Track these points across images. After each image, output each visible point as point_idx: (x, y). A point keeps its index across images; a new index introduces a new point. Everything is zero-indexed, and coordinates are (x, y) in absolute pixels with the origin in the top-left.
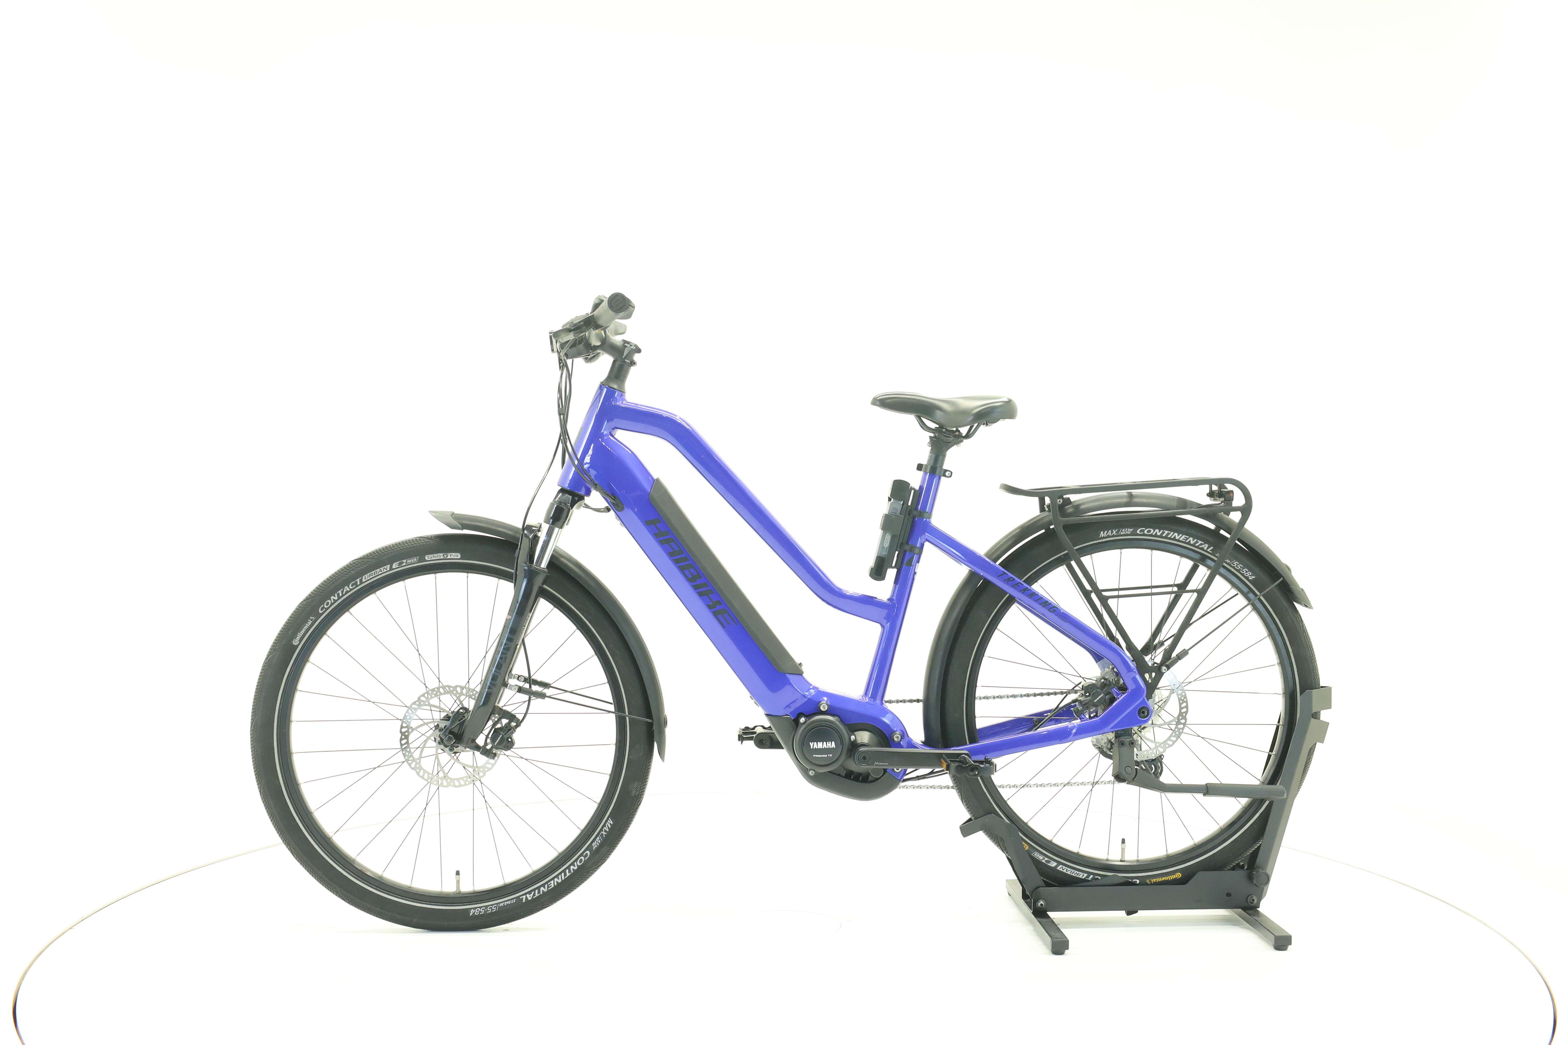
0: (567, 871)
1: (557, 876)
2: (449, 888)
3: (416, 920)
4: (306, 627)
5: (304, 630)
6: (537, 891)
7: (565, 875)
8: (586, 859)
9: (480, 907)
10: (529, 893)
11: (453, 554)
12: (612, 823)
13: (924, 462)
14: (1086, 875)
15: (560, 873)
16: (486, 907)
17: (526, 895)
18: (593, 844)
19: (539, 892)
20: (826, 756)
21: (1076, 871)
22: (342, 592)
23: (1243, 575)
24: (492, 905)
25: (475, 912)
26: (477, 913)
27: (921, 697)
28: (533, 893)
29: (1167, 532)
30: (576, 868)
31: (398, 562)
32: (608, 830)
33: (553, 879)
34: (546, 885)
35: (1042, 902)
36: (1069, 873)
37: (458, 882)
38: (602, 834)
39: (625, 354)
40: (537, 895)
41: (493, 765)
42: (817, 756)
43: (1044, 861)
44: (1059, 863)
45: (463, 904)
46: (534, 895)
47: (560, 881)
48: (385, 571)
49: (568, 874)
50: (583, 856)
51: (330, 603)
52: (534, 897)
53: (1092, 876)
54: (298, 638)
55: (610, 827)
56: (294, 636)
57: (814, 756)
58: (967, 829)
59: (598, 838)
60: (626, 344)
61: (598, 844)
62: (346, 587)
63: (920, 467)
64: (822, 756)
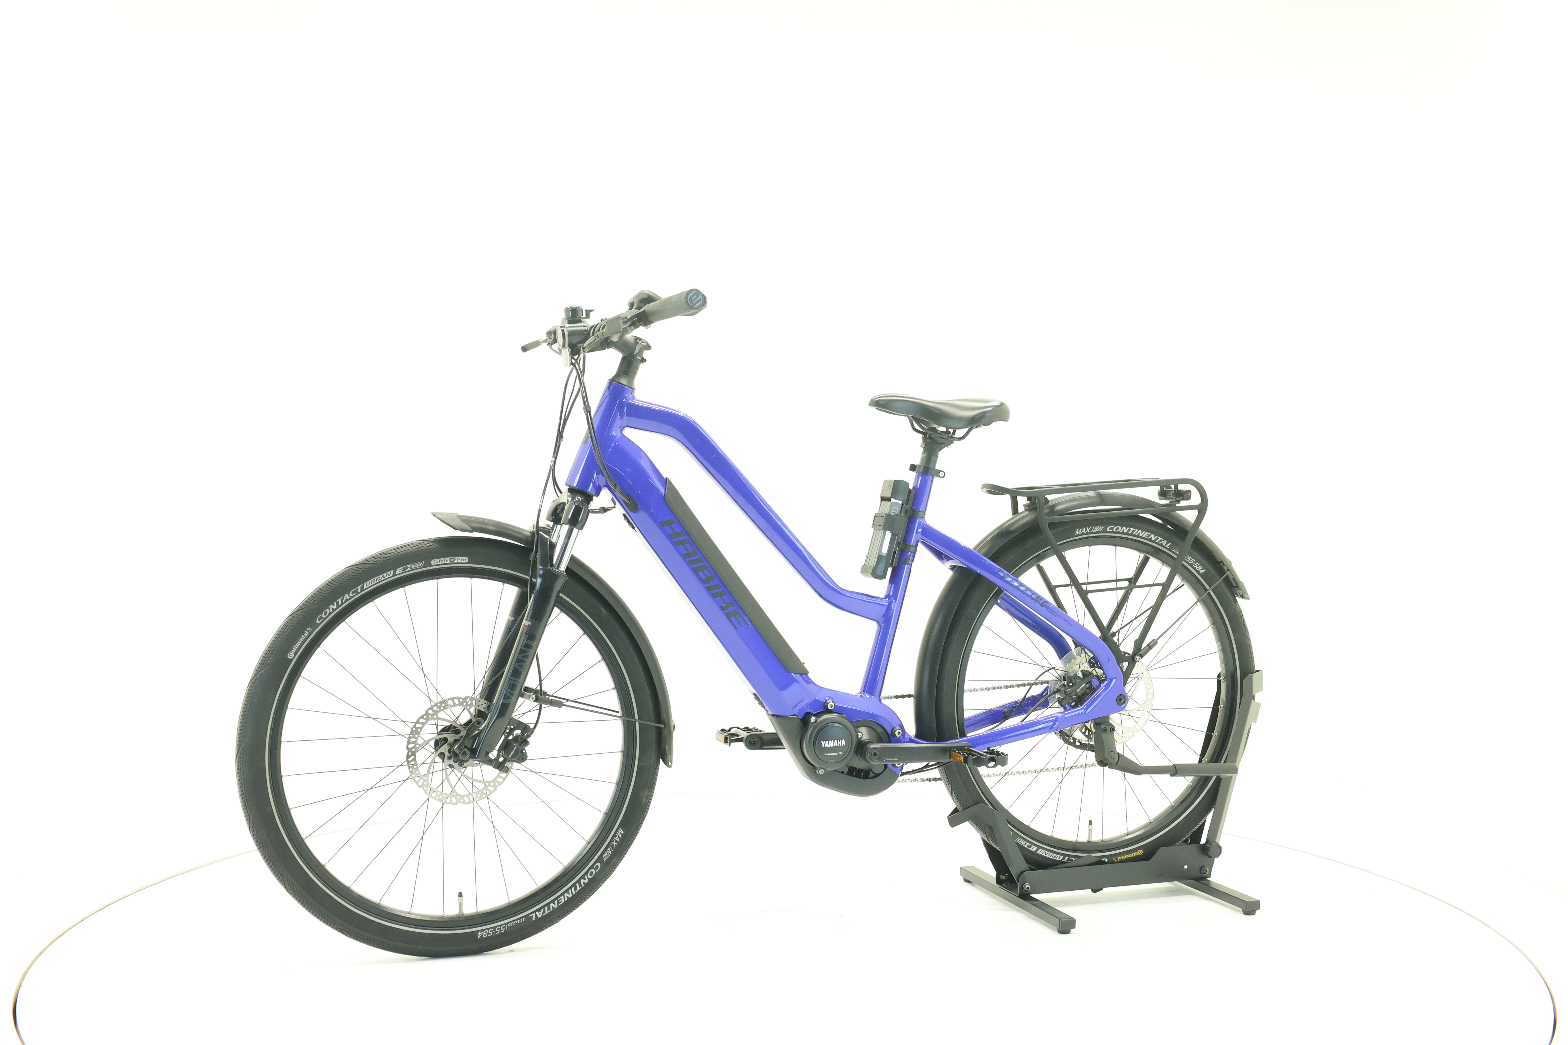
0: (577, 885)
1: (567, 891)
2: (452, 911)
3: (420, 947)
4: (302, 639)
5: (300, 642)
6: (546, 908)
7: (576, 889)
8: (597, 871)
9: (488, 929)
10: (539, 910)
11: (461, 558)
12: (623, 833)
13: (917, 462)
14: (1062, 857)
15: (570, 888)
16: (494, 928)
17: (536, 913)
18: (604, 856)
19: (549, 909)
20: (837, 754)
21: (1053, 854)
22: (342, 600)
23: (1194, 569)
24: (500, 926)
25: (483, 934)
26: (485, 935)
27: (912, 692)
28: (543, 910)
29: (1132, 529)
30: (586, 881)
31: (402, 568)
32: (618, 840)
33: (563, 894)
34: (556, 901)
35: (1027, 886)
36: (1047, 856)
37: (461, 904)
38: (613, 844)
39: (637, 351)
40: (547, 912)
41: (504, 779)
42: (828, 754)
43: (1026, 846)
44: (1039, 847)
45: (469, 927)
46: (544, 912)
47: (570, 896)
48: (388, 576)
49: (578, 888)
50: (593, 868)
51: (328, 613)
52: (544, 914)
53: (1067, 858)
54: (293, 651)
55: (621, 837)
56: (289, 650)
57: (825, 754)
58: (955, 819)
59: (609, 849)
60: (638, 341)
61: (609, 855)
62: (347, 595)
63: (913, 468)
64: (833, 754)
